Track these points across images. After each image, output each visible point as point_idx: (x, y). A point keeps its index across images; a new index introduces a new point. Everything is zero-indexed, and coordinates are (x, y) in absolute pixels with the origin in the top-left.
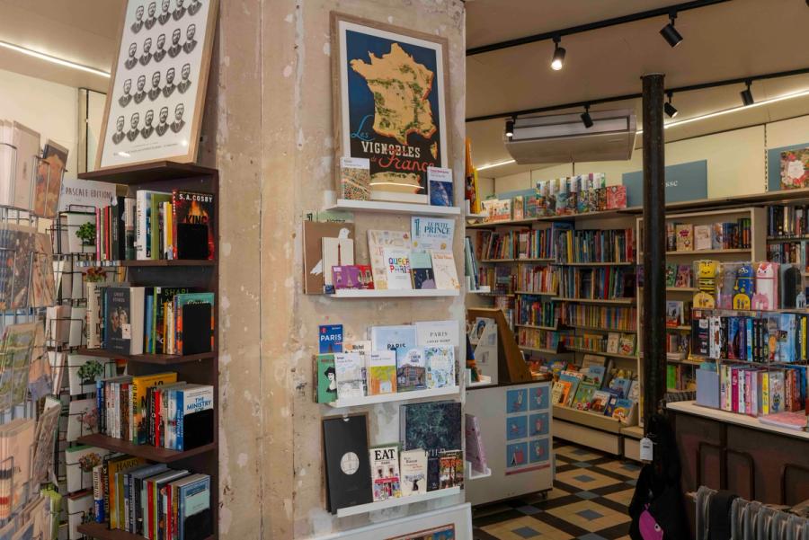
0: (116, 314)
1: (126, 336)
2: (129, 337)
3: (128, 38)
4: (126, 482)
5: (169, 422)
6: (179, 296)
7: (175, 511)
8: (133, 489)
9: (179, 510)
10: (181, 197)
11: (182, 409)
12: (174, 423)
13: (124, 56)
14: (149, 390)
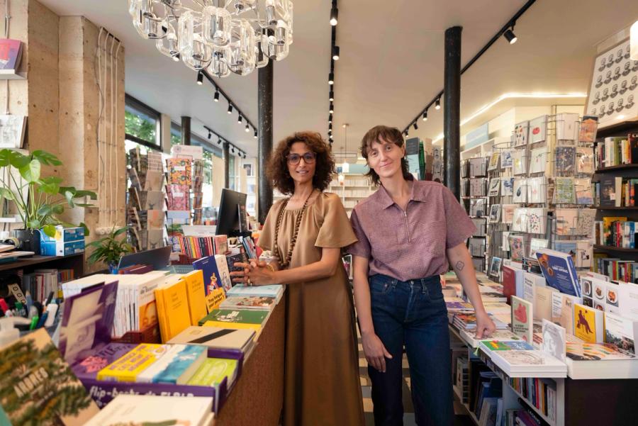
0: (606, 190)
1: (612, 198)
2: (614, 199)
3: (597, 74)
4: (599, 262)
5: (625, 236)
6: (632, 180)
7: (629, 275)
8: (603, 265)
9: (632, 274)
10: (633, 136)
11: (633, 230)
12: (629, 236)
13: (595, 82)
14: (612, 223)
